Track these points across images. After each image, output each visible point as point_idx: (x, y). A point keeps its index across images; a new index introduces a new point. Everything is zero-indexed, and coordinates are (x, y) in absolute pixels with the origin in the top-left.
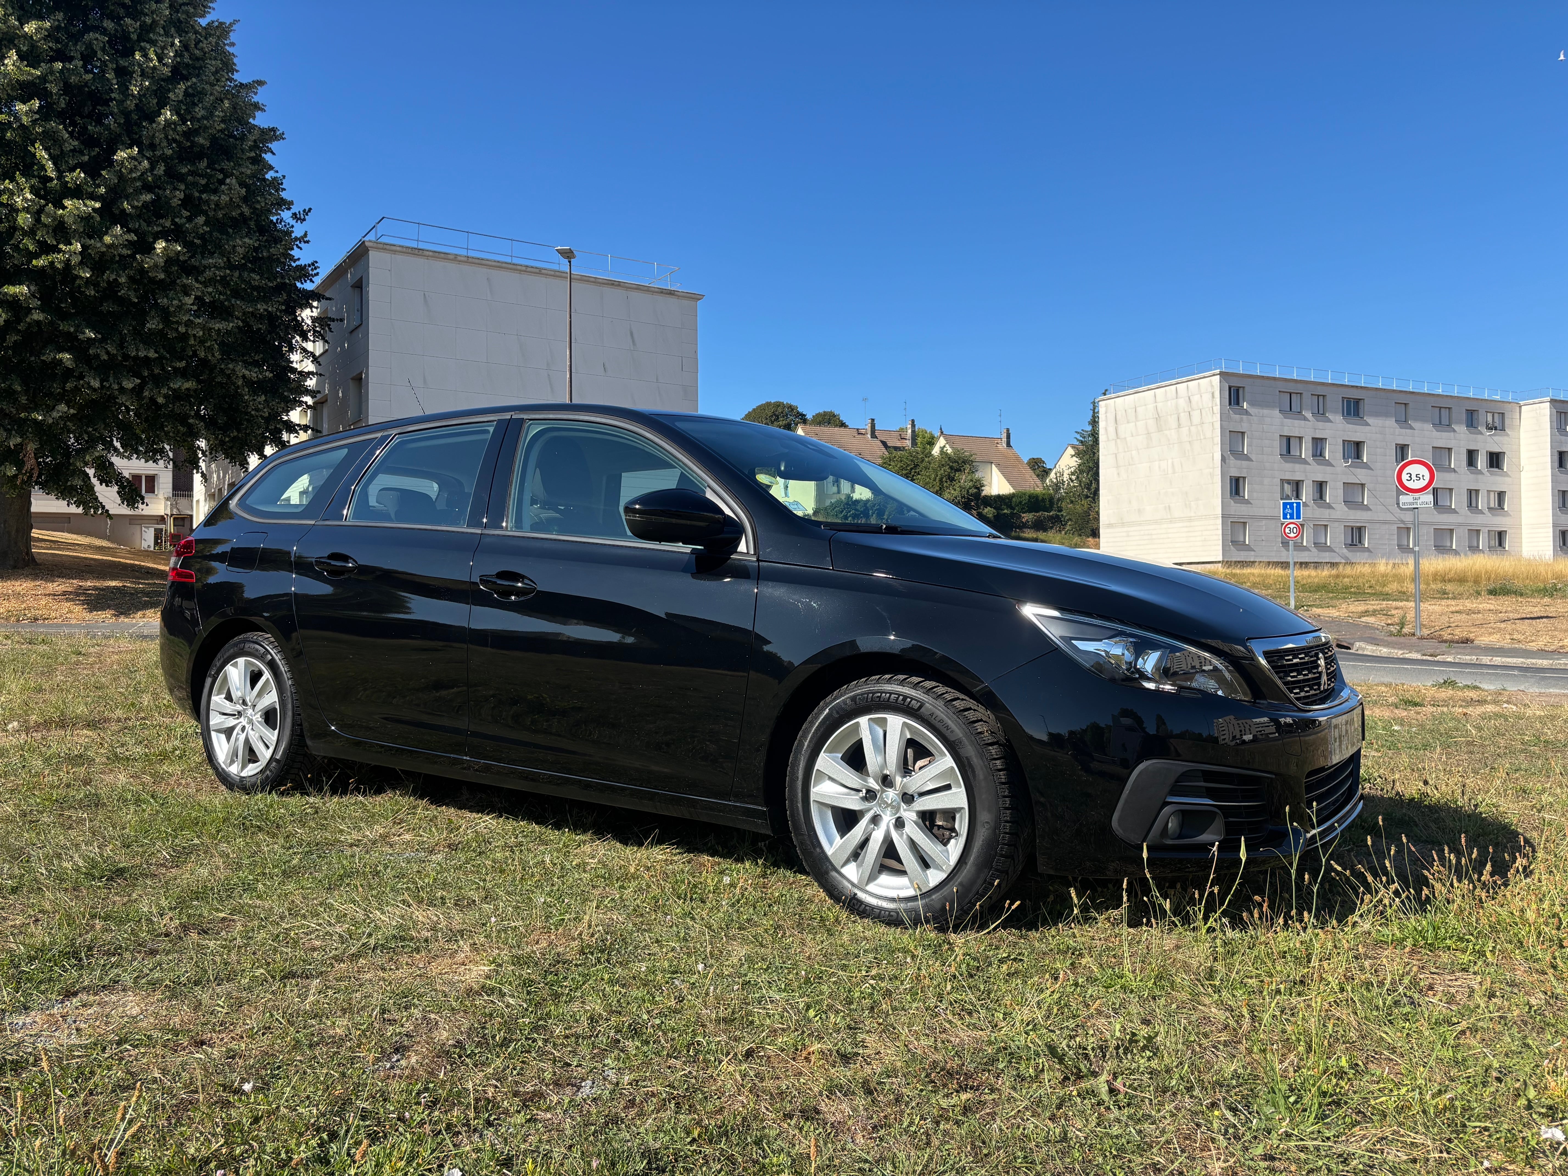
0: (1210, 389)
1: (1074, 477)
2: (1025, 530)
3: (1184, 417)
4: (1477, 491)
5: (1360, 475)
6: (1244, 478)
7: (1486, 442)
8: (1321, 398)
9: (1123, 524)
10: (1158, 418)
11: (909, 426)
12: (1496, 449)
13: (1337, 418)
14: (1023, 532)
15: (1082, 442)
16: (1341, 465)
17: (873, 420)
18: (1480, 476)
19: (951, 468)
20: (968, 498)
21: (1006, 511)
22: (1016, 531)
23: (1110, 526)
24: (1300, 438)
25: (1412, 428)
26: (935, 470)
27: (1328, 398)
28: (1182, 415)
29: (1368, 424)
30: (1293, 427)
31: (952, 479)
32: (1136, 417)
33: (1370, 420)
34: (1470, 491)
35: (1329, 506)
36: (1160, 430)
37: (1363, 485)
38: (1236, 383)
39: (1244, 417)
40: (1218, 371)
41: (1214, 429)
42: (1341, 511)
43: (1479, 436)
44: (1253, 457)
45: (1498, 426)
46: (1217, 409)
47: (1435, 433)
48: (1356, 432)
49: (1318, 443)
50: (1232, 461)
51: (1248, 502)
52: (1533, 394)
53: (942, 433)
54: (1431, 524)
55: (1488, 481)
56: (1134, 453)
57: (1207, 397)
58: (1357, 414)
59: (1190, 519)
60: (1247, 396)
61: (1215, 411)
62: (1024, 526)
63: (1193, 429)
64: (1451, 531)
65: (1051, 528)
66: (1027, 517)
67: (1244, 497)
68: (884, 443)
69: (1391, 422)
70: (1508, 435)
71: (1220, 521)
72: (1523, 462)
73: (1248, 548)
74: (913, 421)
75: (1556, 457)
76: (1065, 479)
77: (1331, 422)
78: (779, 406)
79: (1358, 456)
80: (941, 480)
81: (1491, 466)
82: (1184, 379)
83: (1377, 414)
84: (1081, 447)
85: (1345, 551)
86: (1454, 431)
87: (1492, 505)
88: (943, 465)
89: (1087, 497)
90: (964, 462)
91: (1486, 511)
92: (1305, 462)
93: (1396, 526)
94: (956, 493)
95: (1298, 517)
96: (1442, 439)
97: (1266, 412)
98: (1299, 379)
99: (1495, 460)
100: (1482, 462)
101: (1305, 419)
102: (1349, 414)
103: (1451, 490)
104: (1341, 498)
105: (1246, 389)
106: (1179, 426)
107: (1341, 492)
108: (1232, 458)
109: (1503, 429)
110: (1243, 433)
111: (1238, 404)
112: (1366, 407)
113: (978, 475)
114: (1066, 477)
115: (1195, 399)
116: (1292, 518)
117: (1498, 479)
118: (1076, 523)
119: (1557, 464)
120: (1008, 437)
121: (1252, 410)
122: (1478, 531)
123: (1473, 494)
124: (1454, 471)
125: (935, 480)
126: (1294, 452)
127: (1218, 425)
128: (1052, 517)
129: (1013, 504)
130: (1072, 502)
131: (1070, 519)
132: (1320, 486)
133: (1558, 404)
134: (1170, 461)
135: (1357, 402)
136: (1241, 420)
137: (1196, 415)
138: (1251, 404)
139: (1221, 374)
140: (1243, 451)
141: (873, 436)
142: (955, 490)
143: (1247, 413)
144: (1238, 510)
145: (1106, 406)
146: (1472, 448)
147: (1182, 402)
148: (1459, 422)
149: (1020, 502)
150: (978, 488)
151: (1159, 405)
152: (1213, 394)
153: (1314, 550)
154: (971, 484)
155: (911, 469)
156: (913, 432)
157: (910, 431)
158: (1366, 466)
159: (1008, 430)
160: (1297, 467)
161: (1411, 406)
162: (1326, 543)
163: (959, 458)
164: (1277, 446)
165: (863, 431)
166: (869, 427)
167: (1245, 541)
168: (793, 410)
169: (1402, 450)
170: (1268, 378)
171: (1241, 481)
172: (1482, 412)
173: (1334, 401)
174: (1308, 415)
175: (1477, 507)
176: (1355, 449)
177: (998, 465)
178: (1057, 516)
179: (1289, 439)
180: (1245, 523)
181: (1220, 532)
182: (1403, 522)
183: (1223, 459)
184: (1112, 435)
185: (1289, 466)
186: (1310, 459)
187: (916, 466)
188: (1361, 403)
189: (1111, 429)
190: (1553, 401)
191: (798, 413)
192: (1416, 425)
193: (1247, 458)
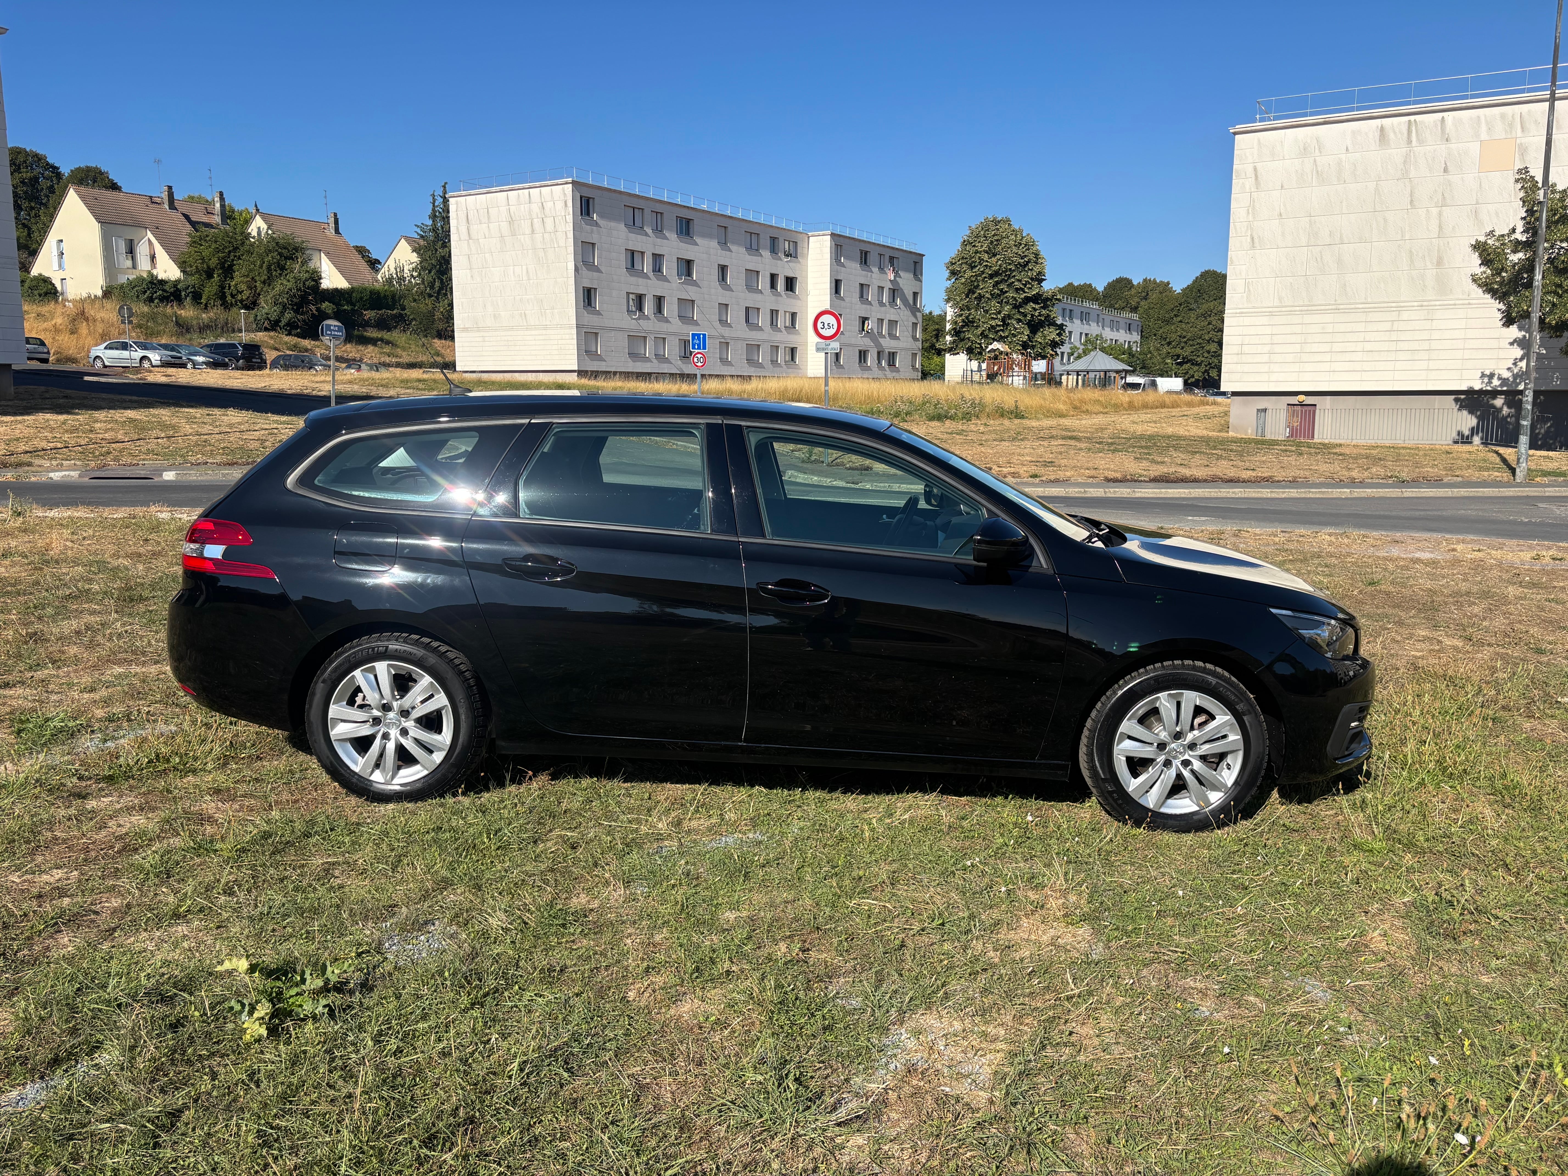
0: (562, 198)
1: (415, 274)
2: (368, 329)
3: (537, 223)
4: (777, 311)
5: (691, 293)
6: (596, 289)
7: (784, 268)
8: (659, 215)
9: (479, 329)
10: (511, 222)
11: (217, 199)
12: (791, 275)
13: (672, 236)
14: (366, 331)
15: (422, 237)
16: (676, 281)
17: (170, 188)
18: (779, 298)
19: (280, 254)
20: (305, 291)
21: (346, 307)
22: (358, 330)
23: (465, 330)
24: (643, 253)
25: (730, 250)
26: (260, 256)
27: (665, 215)
28: (535, 220)
29: (696, 244)
30: (637, 242)
31: (283, 268)
32: (489, 218)
33: (698, 240)
34: (772, 311)
35: (667, 321)
36: (513, 234)
37: (693, 301)
38: (587, 193)
39: (595, 228)
40: (570, 180)
41: (567, 238)
42: (676, 325)
43: (779, 262)
44: (603, 269)
45: (792, 255)
46: (570, 218)
47: (748, 257)
48: (688, 251)
49: (657, 258)
50: (584, 271)
51: (599, 313)
52: (818, 227)
53: (258, 210)
54: (745, 340)
55: (785, 303)
56: (487, 255)
57: (560, 205)
58: (688, 233)
59: (545, 328)
60: (597, 207)
61: (568, 220)
62: (366, 324)
63: (546, 236)
64: (759, 346)
65: (395, 327)
66: (369, 314)
67: (595, 308)
68: (187, 217)
69: (714, 244)
70: (799, 262)
71: (574, 331)
72: (810, 287)
73: (600, 358)
74: (221, 194)
75: (834, 285)
76: (405, 275)
77: (667, 239)
78: (19, 153)
79: (689, 274)
80: (269, 269)
81: (787, 290)
82: (537, 184)
83: (704, 235)
84: (422, 242)
85: (680, 362)
86: (761, 256)
87: (787, 325)
88: (270, 251)
89: (430, 296)
90: (296, 249)
91: (783, 329)
92: (646, 276)
93: (719, 340)
94: (289, 285)
95: (704, 348)
96: (752, 262)
97: (613, 224)
98: (641, 194)
99: (790, 284)
100: (781, 285)
101: (646, 235)
102: (681, 232)
103: (758, 309)
104: (676, 313)
105: (596, 201)
106: (533, 231)
107: (675, 307)
108: (584, 268)
109: (796, 257)
110: (593, 244)
111: (588, 214)
112: (696, 227)
113: (312, 265)
114: (407, 273)
115: (549, 205)
116: (699, 348)
117: (793, 301)
118: (420, 323)
119: (834, 290)
120: (336, 222)
121: (601, 222)
122: (777, 347)
123: (774, 313)
124: (761, 292)
125: (261, 267)
126: (638, 266)
127: (571, 235)
128: (394, 317)
129: (354, 300)
130: (415, 300)
131: (414, 319)
132: (659, 301)
133: (836, 238)
134: (524, 267)
135: (688, 221)
136: (592, 232)
137: (549, 222)
138: (601, 216)
139: (574, 183)
140: (594, 262)
141: (172, 206)
142: (289, 281)
143: (596, 224)
144: (590, 320)
145: (457, 203)
146: (773, 272)
147: (535, 208)
148: (765, 248)
149: (361, 298)
150: (316, 281)
151: (512, 208)
152: (566, 202)
153: (655, 361)
154: (306, 275)
155: (230, 252)
156: (223, 206)
157: (218, 205)
158: (695, 284)
159: (335, 215)
160: (641, 281)
161: (729, 229)
162: (664, 355)
163: (289, 244)
164: (622, 260)
165: (158, 200)
166: (165, 196)
167: (597, 351)
168: (40, 160)
169: (723, 269)
170: (615, 191)
171: (592, 292)
172: (781, 240)
173: (670, 220)
174: (649, 231)
175: (777, 325)
176: (686, 266)
177: (328, 254)
178: (401, 315)
179: (633, 253)
180: (596, 334)
181: (575, 342)
182: (723, 337)
183: (577, 269)
184: (464, 235)
185: (633, 279)
186: (651, 274)
187: (236, 249)
188: (691, 222)
189: (463, 229)
190: (833, 235)
191: (48, 164)
192: (733, 248)
193: (597, 270)
